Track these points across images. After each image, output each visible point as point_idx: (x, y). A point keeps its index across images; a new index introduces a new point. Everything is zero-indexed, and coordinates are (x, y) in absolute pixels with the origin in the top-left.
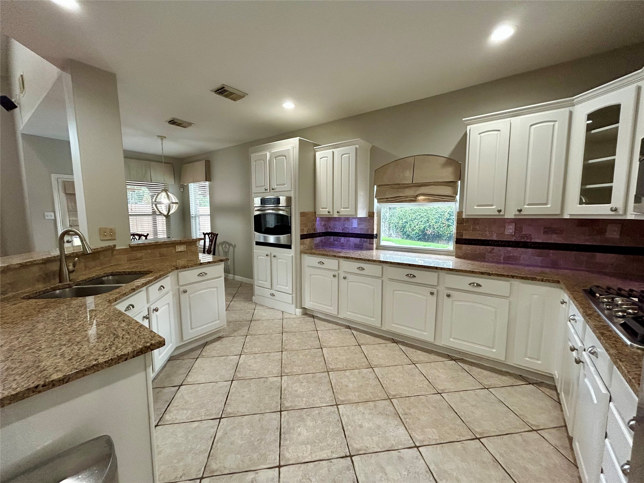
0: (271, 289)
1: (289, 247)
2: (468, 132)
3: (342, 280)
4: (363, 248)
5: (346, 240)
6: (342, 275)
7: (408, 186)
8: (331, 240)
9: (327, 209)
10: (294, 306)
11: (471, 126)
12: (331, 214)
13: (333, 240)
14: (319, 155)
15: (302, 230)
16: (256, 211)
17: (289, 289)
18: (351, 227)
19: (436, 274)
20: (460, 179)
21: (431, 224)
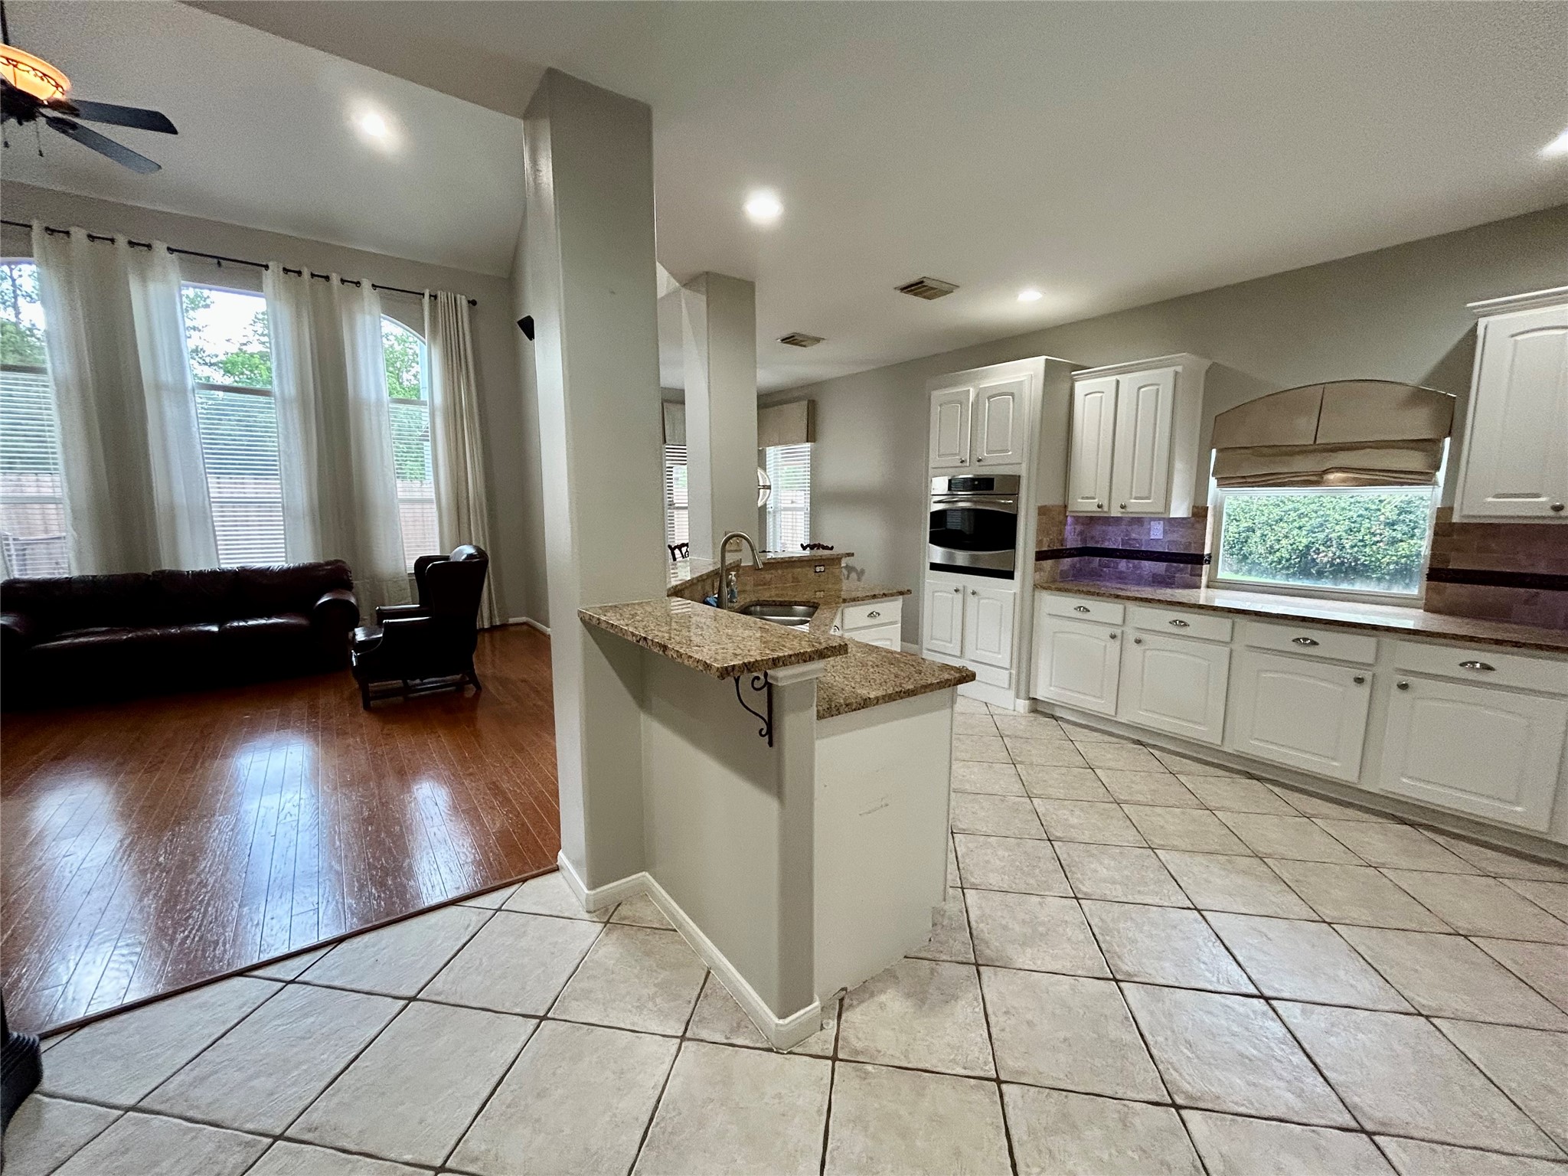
0: (960, 657)
1: (1009, 575)
2: (1480, 331)
3: (1131, 645)
4: (1173, 584)
5: (1131, 565)
6: (1131, 636)
7: (1303, 451)
8: (1092, 566)
9: (1096, 500)
10: (1012, 693)
11: (1491, 319)
12: (1106, 509)
13: (1100, 565)
14: (1080, 387)
15: (1039, 542)
16: (935, 502)
17: (1004, 658)
18: (1146, 538)
19: (1373, 640)
20: (1450, 434)
21: (1333, 535)
